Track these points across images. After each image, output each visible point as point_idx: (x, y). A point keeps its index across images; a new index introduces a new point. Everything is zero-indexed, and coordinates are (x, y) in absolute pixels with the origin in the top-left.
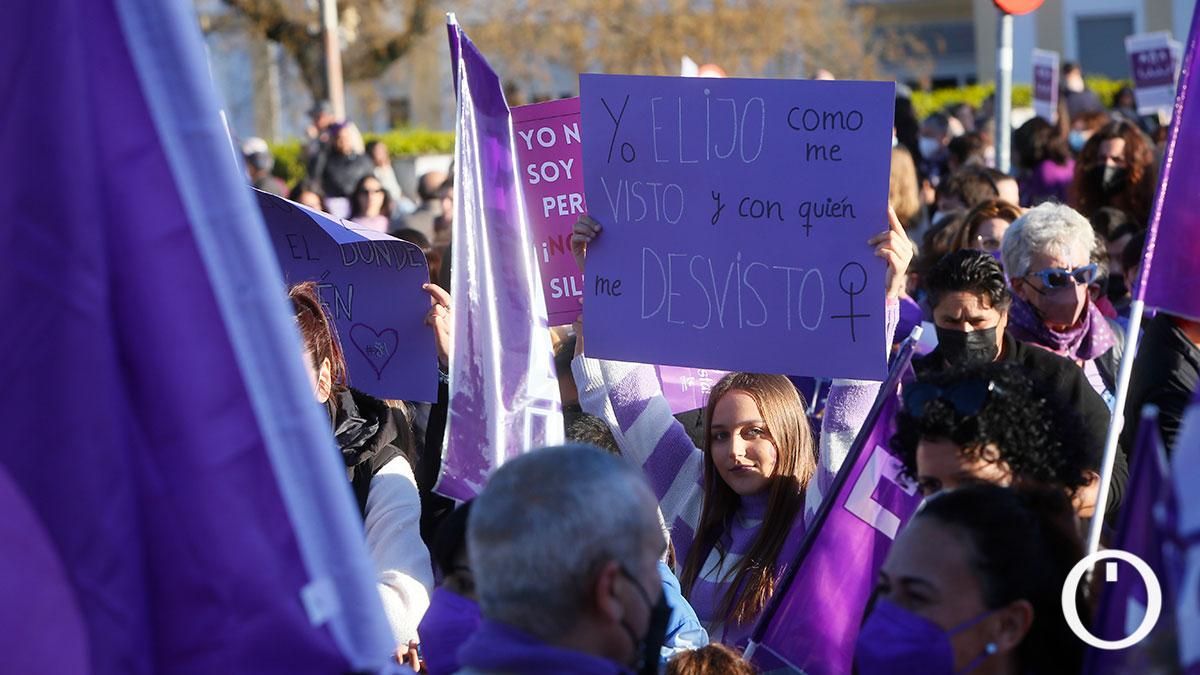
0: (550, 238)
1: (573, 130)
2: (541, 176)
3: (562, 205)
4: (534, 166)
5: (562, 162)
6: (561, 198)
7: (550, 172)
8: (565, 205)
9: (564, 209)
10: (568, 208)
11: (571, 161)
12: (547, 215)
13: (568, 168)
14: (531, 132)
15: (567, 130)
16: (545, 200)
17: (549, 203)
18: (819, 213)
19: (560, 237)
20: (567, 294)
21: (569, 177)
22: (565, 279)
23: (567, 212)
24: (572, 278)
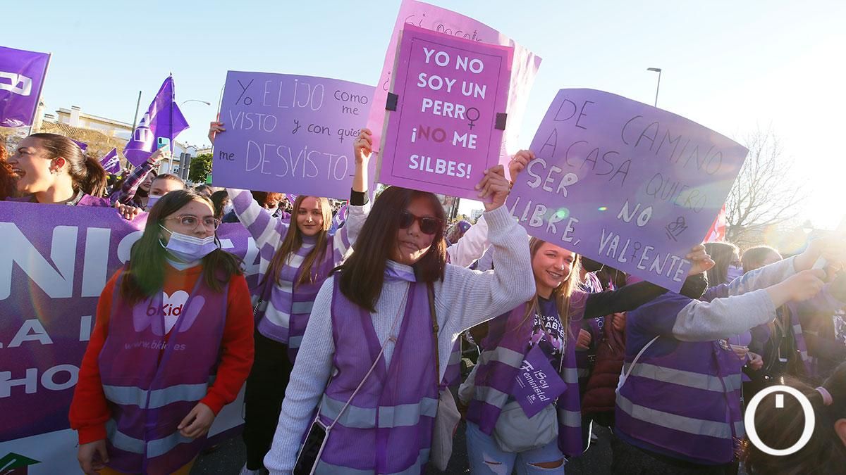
0: (421, 126)
1: (463, 61)
2: (427, 83)
3: (436, 107)
4: (425, 75)
5: (447, 80)
6: (437, 102)
7: (435, 83)
8: (439, 108)
9: (438, 110)
10: (441, 111)
11: (454, 81)
12: (423, 110)
13: (450, 85)
14: (433, 51)
15: (459, 60)
16: (425, 100)
17: (428, 103)
18: (347, 134)
19: (429, 128)
20: (421, 169)
21: (449, 91)
22: (423, 158)
23: (439, 113)
24: (429, 159)
